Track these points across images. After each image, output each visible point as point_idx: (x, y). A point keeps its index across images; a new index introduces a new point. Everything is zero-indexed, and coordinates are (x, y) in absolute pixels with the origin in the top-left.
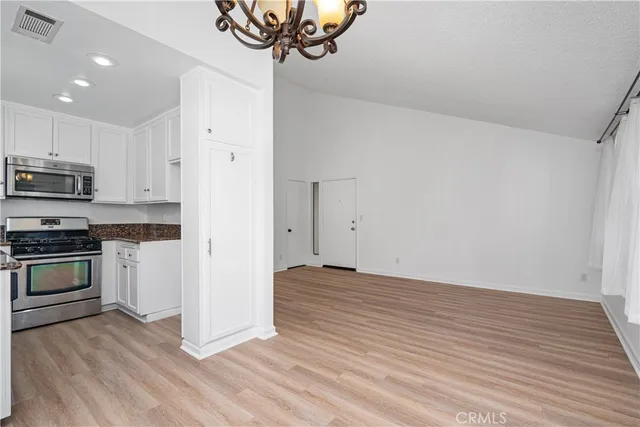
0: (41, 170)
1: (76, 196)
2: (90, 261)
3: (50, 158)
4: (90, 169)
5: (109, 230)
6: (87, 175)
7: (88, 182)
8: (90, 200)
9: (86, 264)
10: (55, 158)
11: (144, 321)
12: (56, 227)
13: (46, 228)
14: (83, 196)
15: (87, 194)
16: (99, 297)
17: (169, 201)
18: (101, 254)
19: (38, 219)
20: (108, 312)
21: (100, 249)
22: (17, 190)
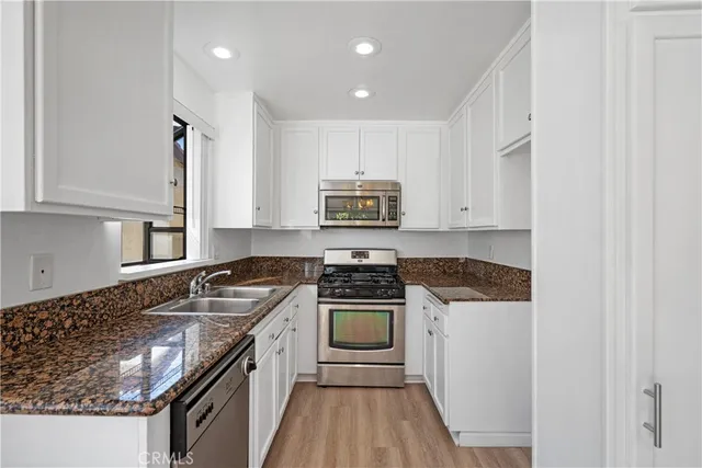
0: (347, 193)
1: (380, 223)
2: (391, 312)
3: (355, 177)
4: (396, 186)
5: (420, 266)
6: (393, 194)
7: (394, 202)
8: (397, 227)
9: (388, 314)
10: (362, 178)
11: (456, 441)
12: (365, 262)
13: (355, 262)
14: (388, 223)
15: (393, 219)
16: (403, 364)
17: (499, 228)
18: (404, 304)
19: (350, 252)
20: (413, 388)
21: (403, 297)
22: (326, 219)
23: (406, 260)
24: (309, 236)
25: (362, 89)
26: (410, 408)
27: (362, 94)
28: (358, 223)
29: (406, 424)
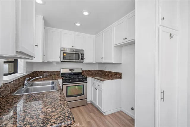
0: (69, 52)
1: (79, 61)
2: (84, 85)
3: (72, 48)
4: (83, 51)
6: (82, 53)
7: (83, 55)
8: (83, 62)
9: (83, 86)
10: (74, 48)
11: (105, 114)
12: (73, 72)
13: (71, 72)
14: (81, 61)
16: (86, 99)
17: (113, 63)
18: (87, 83)
19: (69, 69)
20: (89, 104)
21: (87, 81)
22: (64, 59)
23: (84, 71)
24: (56, 64)
25: (78, 23)
26: (91, 109)
27: (78, 25)
28: (74, 61)
29: (91, 114)
